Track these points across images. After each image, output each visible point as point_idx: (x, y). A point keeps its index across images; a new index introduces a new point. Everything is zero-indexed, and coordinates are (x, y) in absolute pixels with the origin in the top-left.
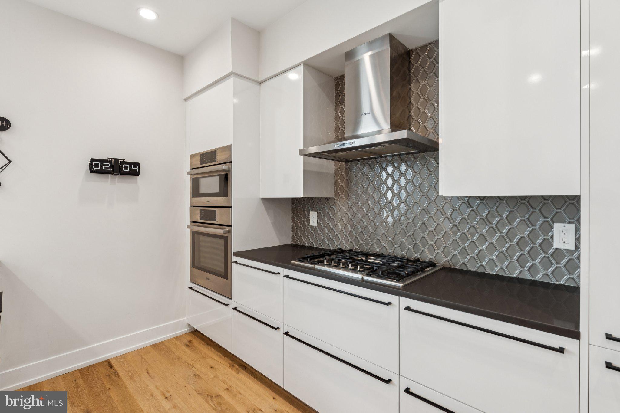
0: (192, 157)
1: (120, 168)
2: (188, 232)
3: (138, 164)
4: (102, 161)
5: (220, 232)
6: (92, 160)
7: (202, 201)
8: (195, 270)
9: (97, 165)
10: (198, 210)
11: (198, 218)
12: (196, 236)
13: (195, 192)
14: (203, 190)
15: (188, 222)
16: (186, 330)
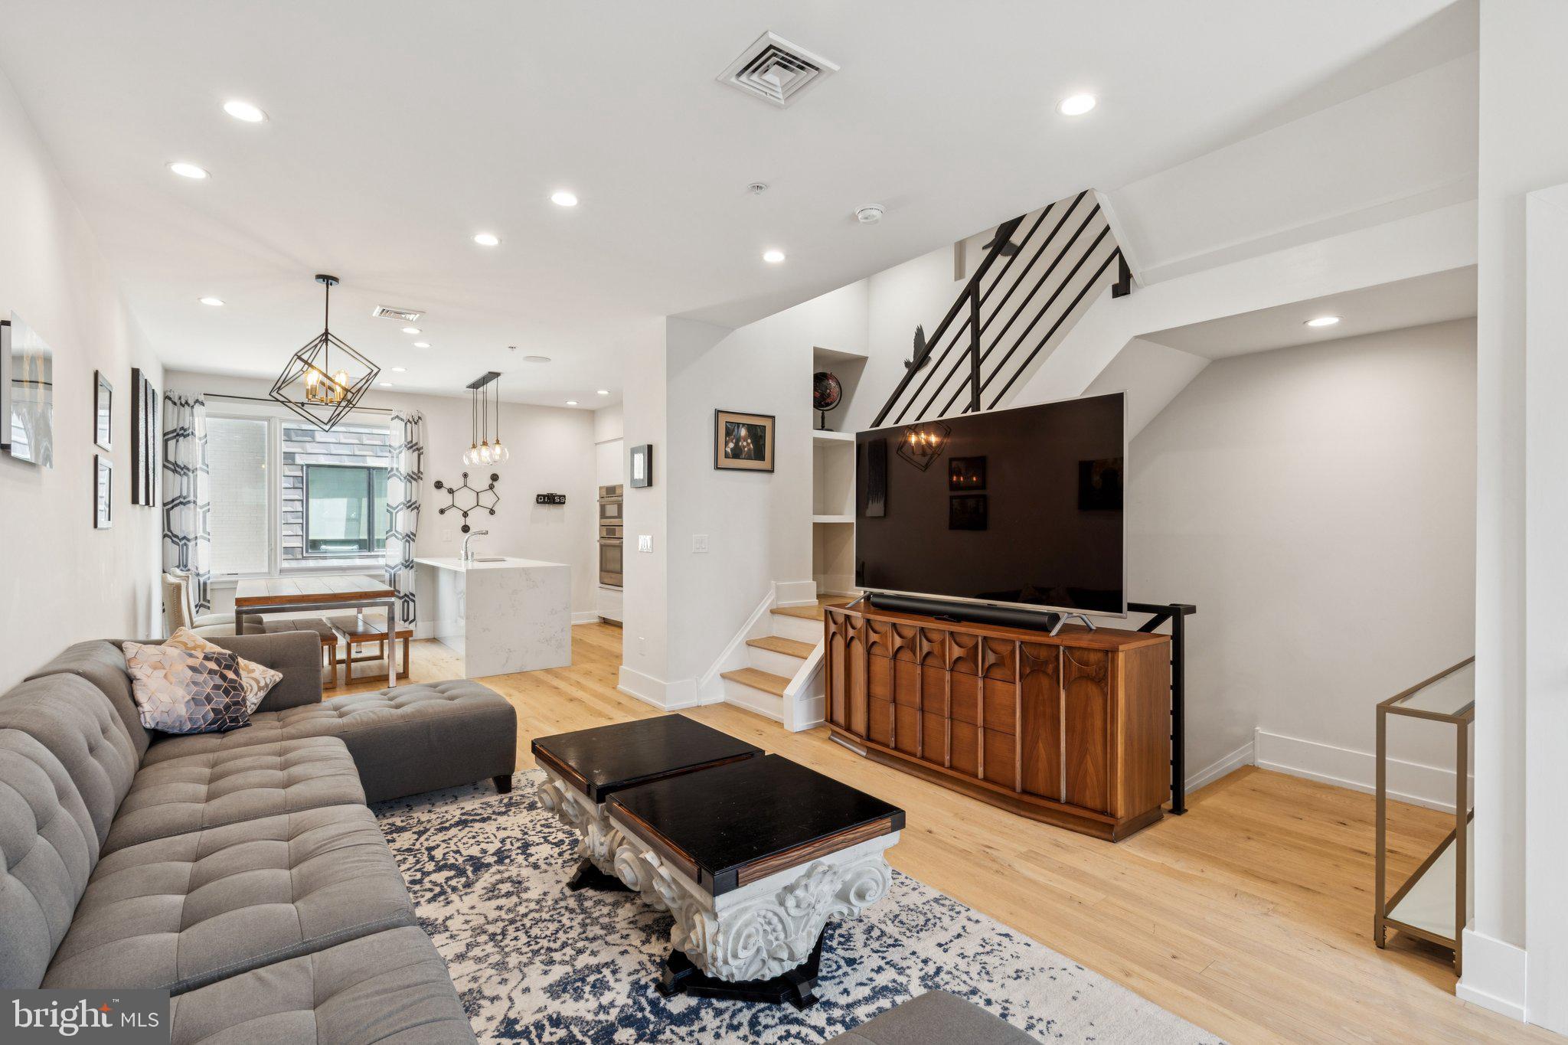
0: (601, 488)
1: (554, 500)
2: (598, 545)
3: (564, 496)
4: (544, 496)
5: (617, 542)
6: (538, 496)
7: (607, 522)
8: (603, 573)
9: (541, 499)
10: (604, 528)
11: (604, 534)
12: (604, 548)
13: (603, 515)
14: (608, 514)
15: (598, 537)
16: (597, 620)
